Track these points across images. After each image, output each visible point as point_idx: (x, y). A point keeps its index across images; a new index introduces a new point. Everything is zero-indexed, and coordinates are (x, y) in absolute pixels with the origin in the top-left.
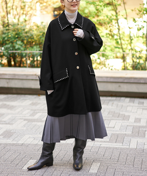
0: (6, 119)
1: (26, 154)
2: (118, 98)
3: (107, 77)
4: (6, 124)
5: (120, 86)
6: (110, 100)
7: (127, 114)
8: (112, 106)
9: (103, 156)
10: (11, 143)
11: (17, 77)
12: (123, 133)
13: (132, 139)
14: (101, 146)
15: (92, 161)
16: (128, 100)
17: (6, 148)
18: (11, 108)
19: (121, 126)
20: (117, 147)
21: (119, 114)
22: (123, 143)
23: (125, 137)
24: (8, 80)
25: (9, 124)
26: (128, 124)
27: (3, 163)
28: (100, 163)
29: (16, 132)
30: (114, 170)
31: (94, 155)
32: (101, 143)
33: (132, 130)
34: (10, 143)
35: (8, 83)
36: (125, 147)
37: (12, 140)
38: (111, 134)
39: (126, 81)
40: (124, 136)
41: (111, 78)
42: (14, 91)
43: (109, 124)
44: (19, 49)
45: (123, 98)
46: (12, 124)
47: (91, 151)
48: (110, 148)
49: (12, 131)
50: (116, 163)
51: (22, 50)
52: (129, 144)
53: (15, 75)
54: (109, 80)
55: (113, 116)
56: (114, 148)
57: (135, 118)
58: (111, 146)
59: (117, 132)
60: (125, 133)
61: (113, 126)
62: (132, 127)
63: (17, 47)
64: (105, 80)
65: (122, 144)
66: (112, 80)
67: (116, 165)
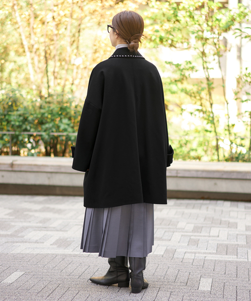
0: (55, 224)
1: (98, 267)
2: (213, 202)
3: (197, 171)
4: (57, 231)
5: (215, 184)
6: (202, 204)
7: (232, 221)
8: (207, 210)
9: (213, 270)
10: (72, 253)
11: (63, 170)
12: (233, 243)
13: (249, 251)
14: (206, 258)
15: (199, 276)
16: (227, 204)
17: (65, 260)
18: (59, 211)
19: (228, 236)
20: (229, 259)
21: (221, 221)
22: (237, 255)
23: (238, 248)
24: (49, 175)
25: (61, 230)
26: (237, 233)
27: (66, 277)
28: (211, 280)
29: (74, 241)
30: (235, 287)
31: (199, 269)
32: (205, 255)
33: (245, 240)
34: (69, 253)
35: (49, 178)
36: (241, 260)
37: (72, 250)
38: (216, 244)
39: (225, 176)
40: (236, 247)
41: (203, 171)
42: (58, 191)
43: (210, 232)
44: (65, 130)
45: (220, 202)
46: (67, 231)
47: (194, 264)
48: (221, 261)
49: (69, 240)
50: (235, 279)
51: (69, 132)
52: (246, 257)
53: (60, 167)
54: (200, 175)
55: (212, 223)
56: (226, 262)
57: (246, 226)
58: (221, 259)
59: (225, 243)
60: (236, 243)
61: (217, 235)
62: (245, 236)
63: (62, 127)
64: (195, 175)
65: (236, 257)
66: (204, 175)
67: (236, 282)
